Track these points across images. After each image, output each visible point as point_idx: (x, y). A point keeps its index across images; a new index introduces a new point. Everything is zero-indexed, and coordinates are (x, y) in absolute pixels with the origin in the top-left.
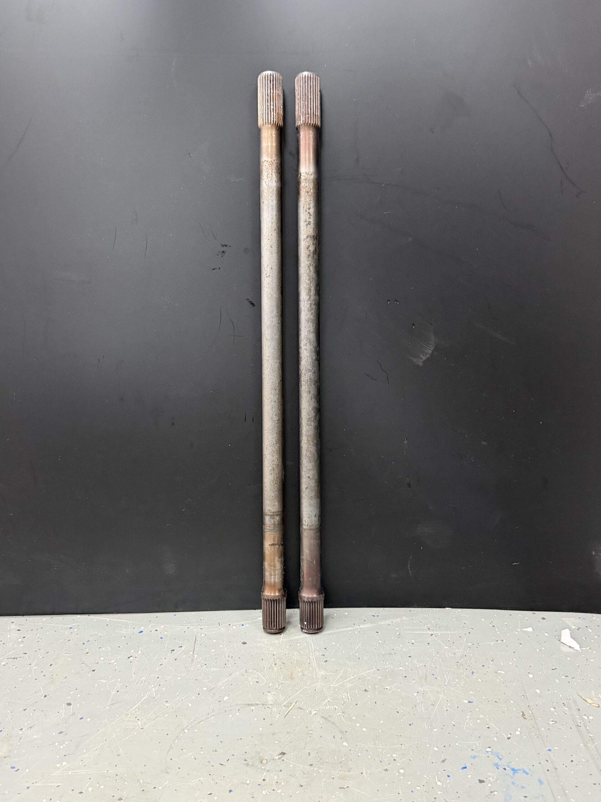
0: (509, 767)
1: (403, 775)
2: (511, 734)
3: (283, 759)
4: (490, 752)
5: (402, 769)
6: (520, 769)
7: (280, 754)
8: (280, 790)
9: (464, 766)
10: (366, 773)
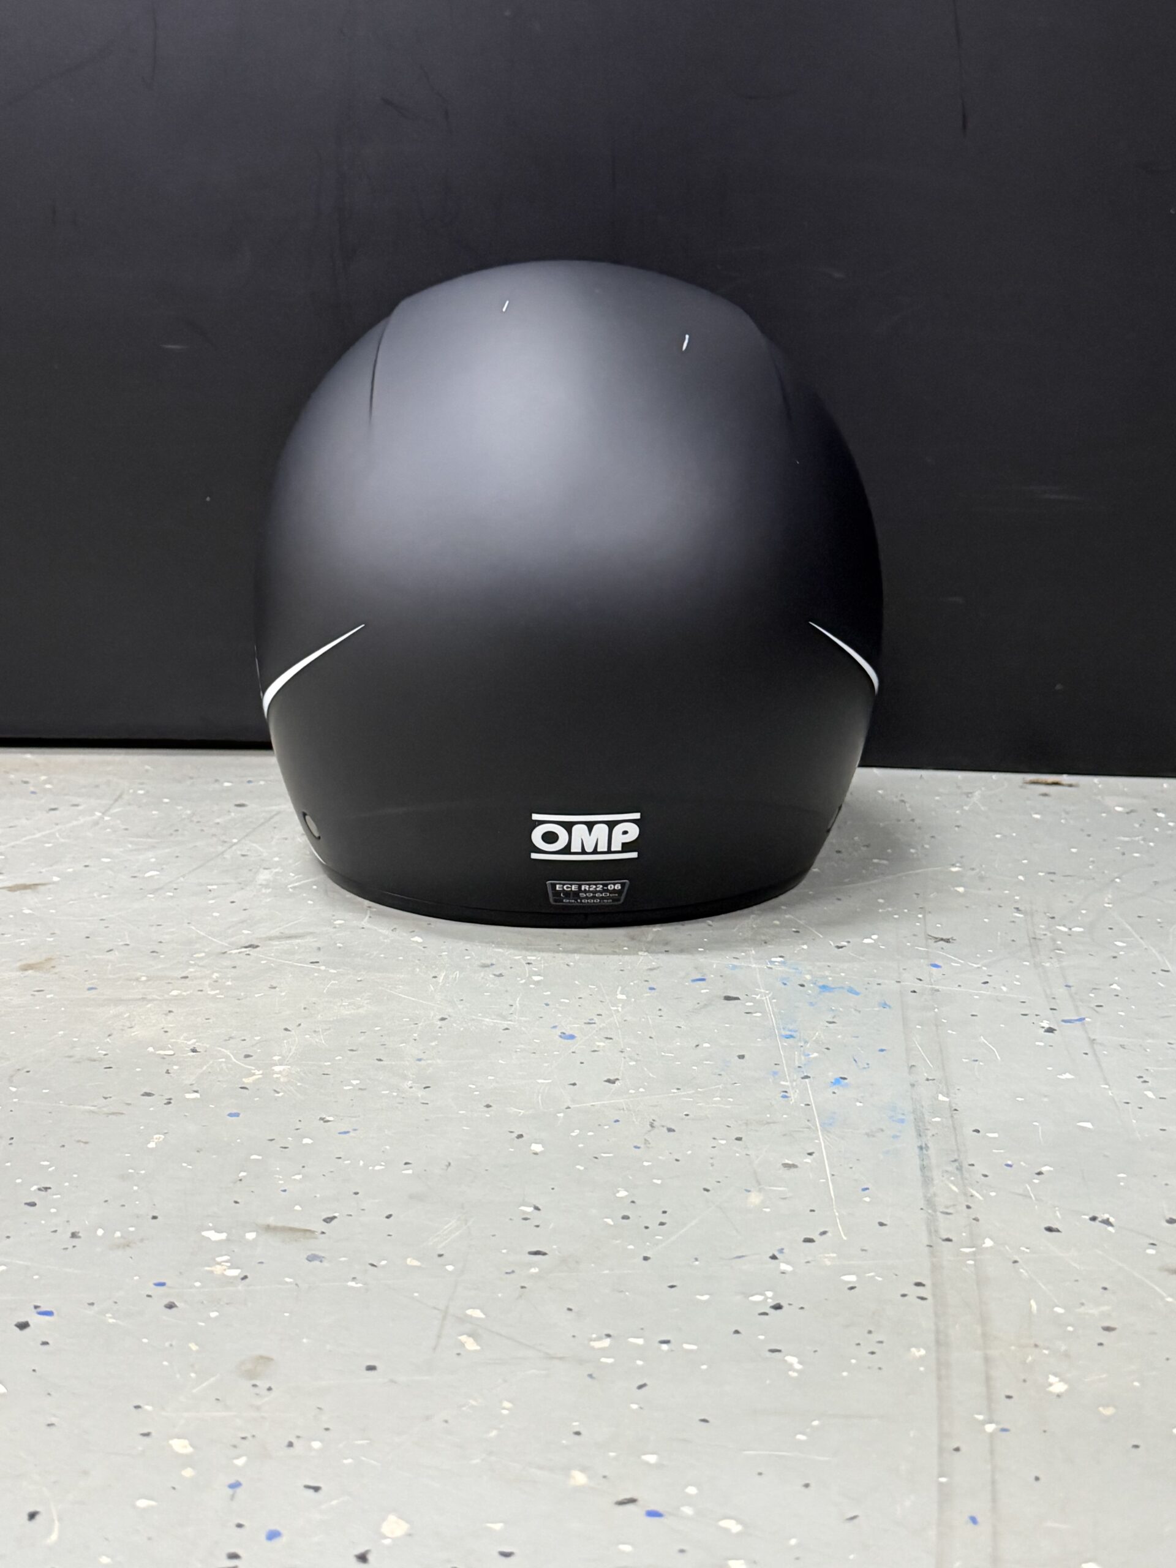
0: (815, 984)
1: (538, 983)
2: (849, 942)
3: (248, 953)
4: (779, 962)
5: (539, 975)
6: (842, 988)
7: (246, 947)
8: (218, 991)
9: (703, 978)
10: (446, 977)
